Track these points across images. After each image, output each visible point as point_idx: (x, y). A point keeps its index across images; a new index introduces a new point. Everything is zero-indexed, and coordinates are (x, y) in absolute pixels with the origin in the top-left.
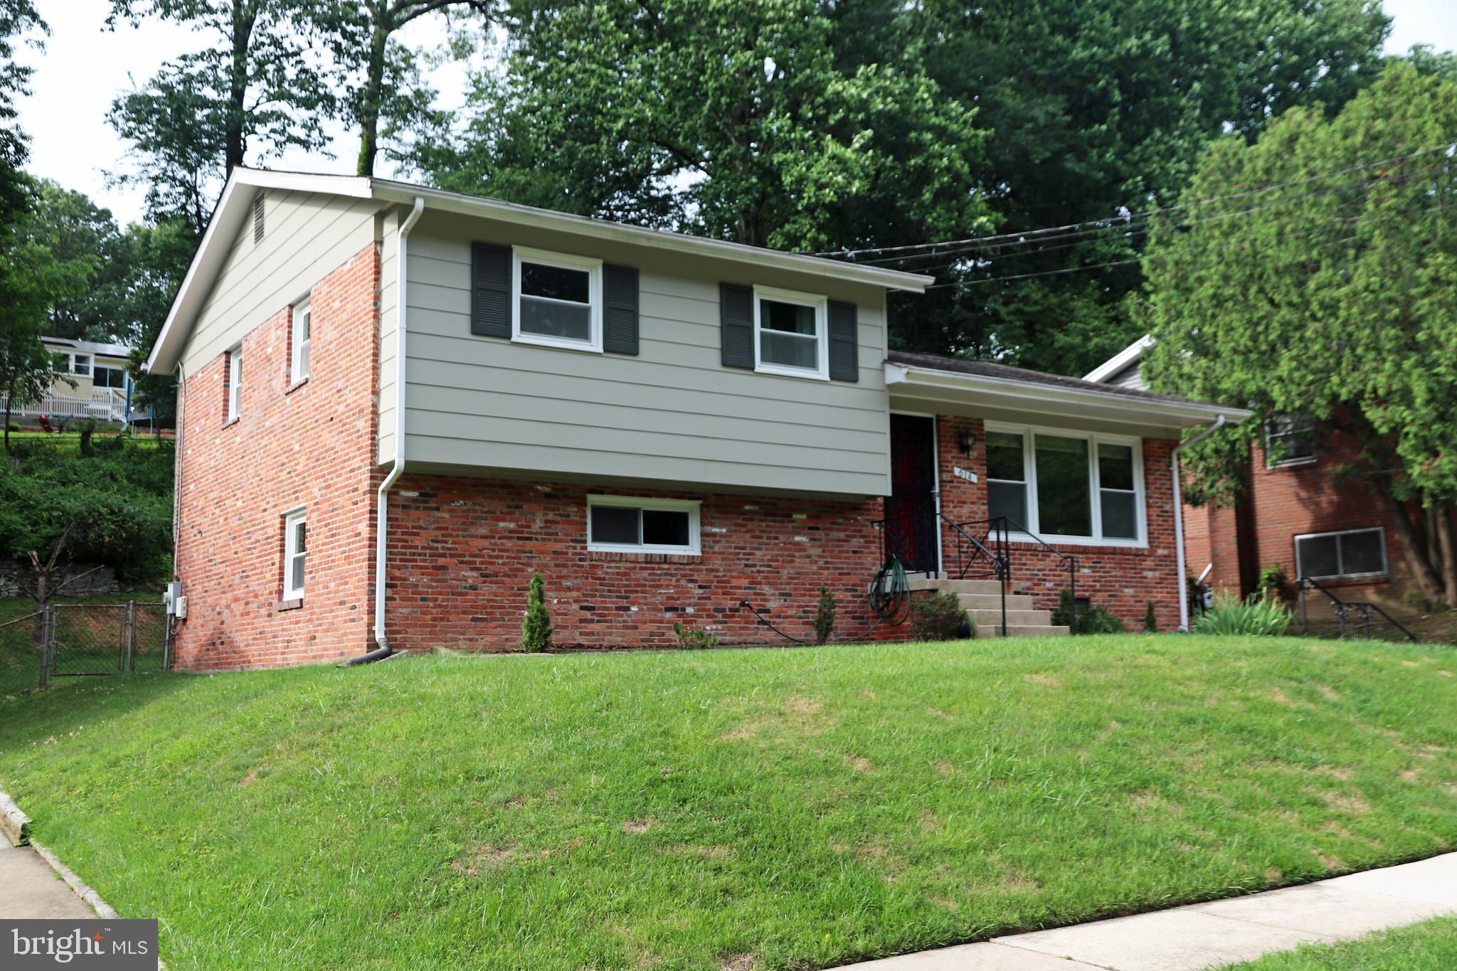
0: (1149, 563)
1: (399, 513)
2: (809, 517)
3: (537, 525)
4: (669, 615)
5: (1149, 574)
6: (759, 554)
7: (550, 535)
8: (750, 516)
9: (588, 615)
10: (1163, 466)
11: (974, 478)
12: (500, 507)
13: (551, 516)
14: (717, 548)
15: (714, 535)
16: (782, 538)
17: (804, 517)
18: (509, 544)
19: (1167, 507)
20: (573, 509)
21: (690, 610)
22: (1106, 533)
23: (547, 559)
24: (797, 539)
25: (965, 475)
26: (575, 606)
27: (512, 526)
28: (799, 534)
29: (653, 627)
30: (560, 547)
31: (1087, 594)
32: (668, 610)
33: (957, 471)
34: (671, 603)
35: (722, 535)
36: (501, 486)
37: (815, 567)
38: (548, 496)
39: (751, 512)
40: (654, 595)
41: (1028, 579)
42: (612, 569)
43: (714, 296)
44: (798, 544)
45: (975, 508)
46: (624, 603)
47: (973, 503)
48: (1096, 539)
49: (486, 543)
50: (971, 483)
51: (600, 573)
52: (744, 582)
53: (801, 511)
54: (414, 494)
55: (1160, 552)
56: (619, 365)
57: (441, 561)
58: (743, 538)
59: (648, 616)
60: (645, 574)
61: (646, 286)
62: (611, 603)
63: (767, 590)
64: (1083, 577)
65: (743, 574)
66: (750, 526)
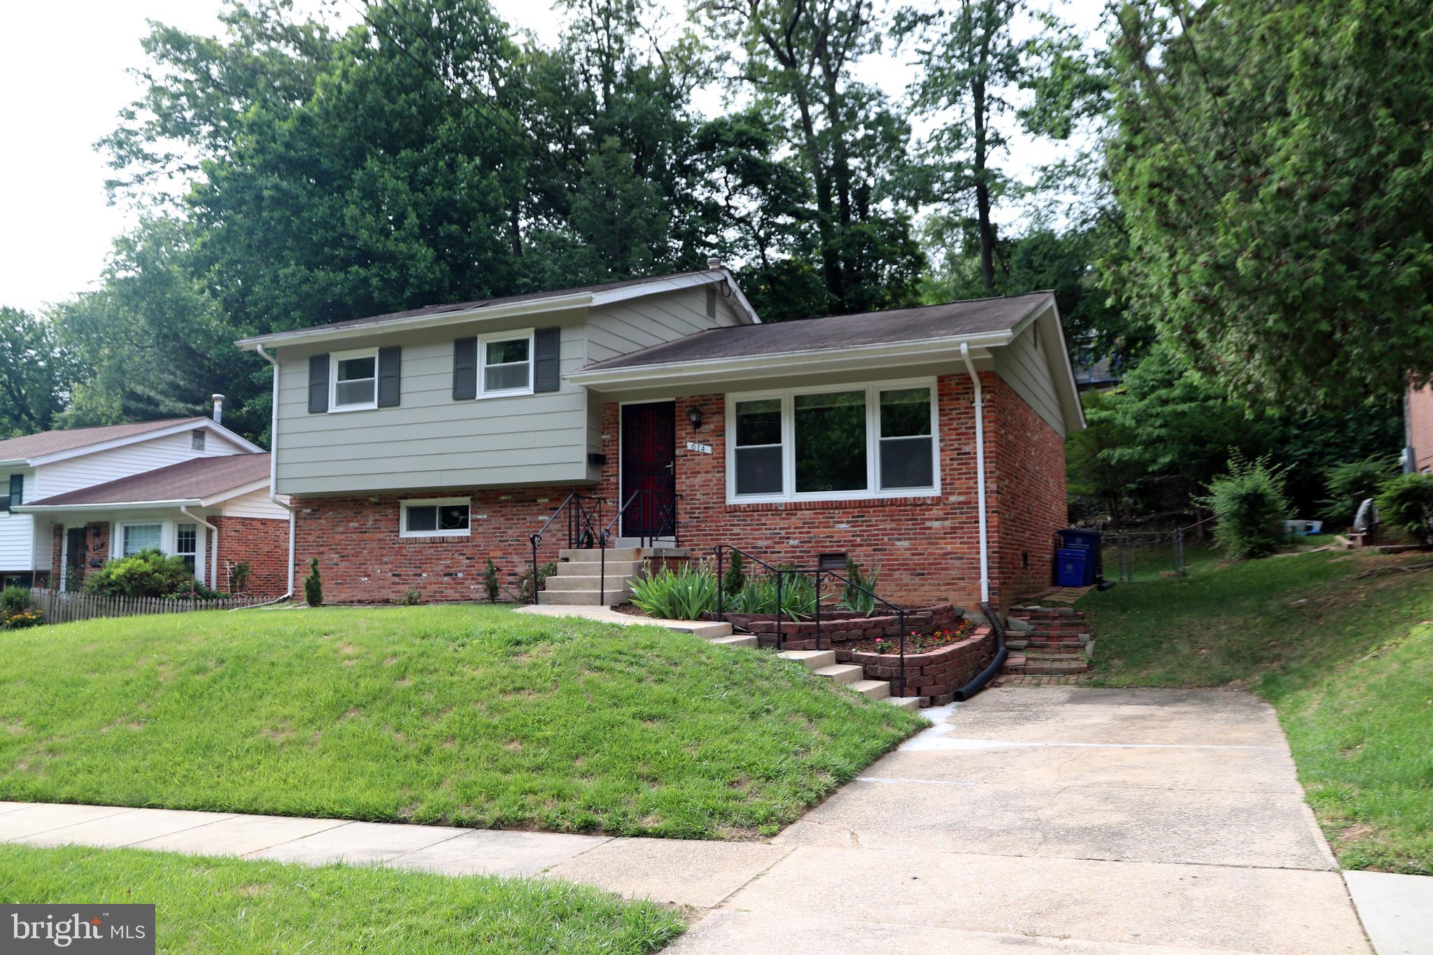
0: (936, 512)
1: (301, 523)
2: (551, 500)
3: (370, 523)
4: (446, 579)
5: (936, 524)
6: (510, 532)
7: (377, 529)
8: (504, 505)
9: (397, 579)
10: (963, 403)
11: (708, 450)
12: (350, 514)
13: (377, 517)
14: (480, 530)
15: (478, 520)
16: (529, 518)
17: (546, 500)
18: (354, 536)
19: (966, 449)
20: (390, 511)
21: (460, 575)
22: (886, 483)
23: (374, 545)
24: (541, 518)
25: (698, 447)
26: (390, 574)
27: (356, 525)
28: (542, 514)
29: (435, 587)
30: (381, 536)
31: (844, 549)
32: (446, 575)
33: (690, 446)
34: (448, 571)
35: (484, 520)
36: (353, 501)
37: (554, 539)
38: (376, 504)
39: (506, 501)
40: (437, 565)
41: (767, 539)
42: (411, 548)
43: (449, 350)
44: (542, 522)
45: (709, 476)
46: (419, 571)
47: (707, 472)
48: (874, 490)
49: (343, 537)
50: (706, 454)
51: (404, 552)
52: (499, 554)
53: (544, 496)
54: (309, 511)
55: (953, 499)
56: (390, 414)
57: (321, 549)
58: (499, 521)
59: (433, 579)
60: (432, 551)
61: (406, 356)
62: (411, 571)
63: (515, 558)
64: (839, 532)
65: (498, 548)
66: (505, 511)
